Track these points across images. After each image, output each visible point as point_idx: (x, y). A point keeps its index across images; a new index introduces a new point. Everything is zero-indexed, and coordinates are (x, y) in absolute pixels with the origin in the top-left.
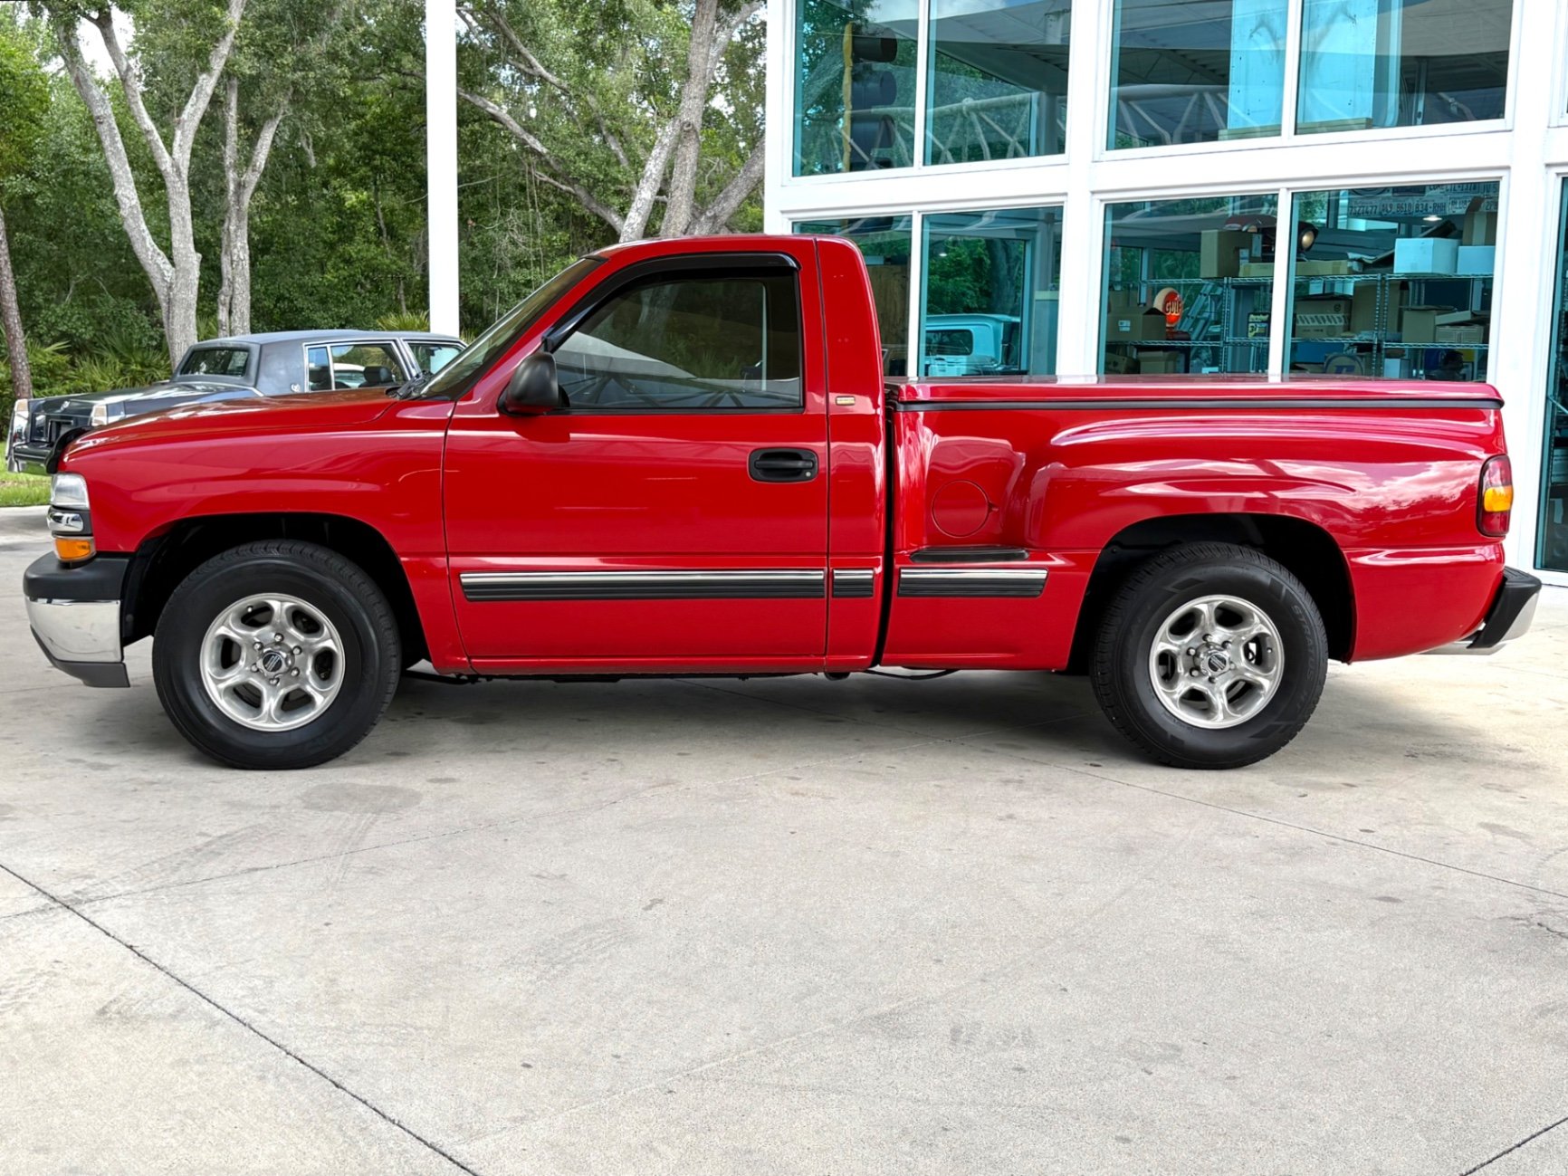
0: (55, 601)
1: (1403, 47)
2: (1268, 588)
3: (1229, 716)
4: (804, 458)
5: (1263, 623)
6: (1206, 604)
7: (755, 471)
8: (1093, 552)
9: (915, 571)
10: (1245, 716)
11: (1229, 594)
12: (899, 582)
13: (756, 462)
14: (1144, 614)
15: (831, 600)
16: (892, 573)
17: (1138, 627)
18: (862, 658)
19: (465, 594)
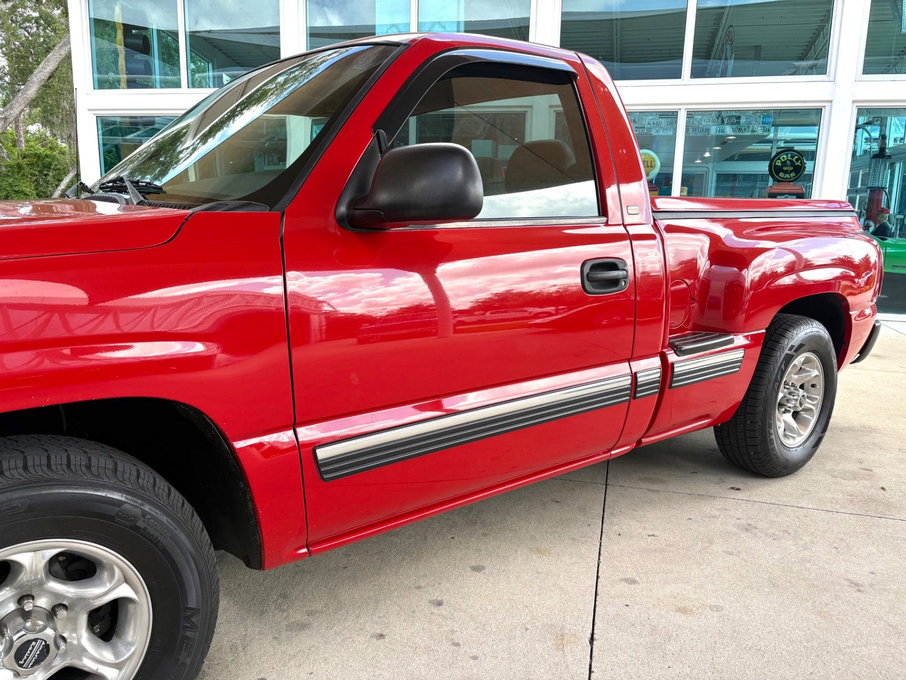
2: (827, 343)
3: (800, 435)
4: (620, 268)
5: (817, 368)
6: (799, 360)
7: (587, 284)
8: (764, 331)
9: (682, 364)
10: (806, 433)
11: (809, 351)
12: (672, 376)
13: (588, 274)
14: (780, 373)
15: (633, 401)
16: (667, 367)
17: (777, 384)
18: (630, 447)
19: (320, 474)
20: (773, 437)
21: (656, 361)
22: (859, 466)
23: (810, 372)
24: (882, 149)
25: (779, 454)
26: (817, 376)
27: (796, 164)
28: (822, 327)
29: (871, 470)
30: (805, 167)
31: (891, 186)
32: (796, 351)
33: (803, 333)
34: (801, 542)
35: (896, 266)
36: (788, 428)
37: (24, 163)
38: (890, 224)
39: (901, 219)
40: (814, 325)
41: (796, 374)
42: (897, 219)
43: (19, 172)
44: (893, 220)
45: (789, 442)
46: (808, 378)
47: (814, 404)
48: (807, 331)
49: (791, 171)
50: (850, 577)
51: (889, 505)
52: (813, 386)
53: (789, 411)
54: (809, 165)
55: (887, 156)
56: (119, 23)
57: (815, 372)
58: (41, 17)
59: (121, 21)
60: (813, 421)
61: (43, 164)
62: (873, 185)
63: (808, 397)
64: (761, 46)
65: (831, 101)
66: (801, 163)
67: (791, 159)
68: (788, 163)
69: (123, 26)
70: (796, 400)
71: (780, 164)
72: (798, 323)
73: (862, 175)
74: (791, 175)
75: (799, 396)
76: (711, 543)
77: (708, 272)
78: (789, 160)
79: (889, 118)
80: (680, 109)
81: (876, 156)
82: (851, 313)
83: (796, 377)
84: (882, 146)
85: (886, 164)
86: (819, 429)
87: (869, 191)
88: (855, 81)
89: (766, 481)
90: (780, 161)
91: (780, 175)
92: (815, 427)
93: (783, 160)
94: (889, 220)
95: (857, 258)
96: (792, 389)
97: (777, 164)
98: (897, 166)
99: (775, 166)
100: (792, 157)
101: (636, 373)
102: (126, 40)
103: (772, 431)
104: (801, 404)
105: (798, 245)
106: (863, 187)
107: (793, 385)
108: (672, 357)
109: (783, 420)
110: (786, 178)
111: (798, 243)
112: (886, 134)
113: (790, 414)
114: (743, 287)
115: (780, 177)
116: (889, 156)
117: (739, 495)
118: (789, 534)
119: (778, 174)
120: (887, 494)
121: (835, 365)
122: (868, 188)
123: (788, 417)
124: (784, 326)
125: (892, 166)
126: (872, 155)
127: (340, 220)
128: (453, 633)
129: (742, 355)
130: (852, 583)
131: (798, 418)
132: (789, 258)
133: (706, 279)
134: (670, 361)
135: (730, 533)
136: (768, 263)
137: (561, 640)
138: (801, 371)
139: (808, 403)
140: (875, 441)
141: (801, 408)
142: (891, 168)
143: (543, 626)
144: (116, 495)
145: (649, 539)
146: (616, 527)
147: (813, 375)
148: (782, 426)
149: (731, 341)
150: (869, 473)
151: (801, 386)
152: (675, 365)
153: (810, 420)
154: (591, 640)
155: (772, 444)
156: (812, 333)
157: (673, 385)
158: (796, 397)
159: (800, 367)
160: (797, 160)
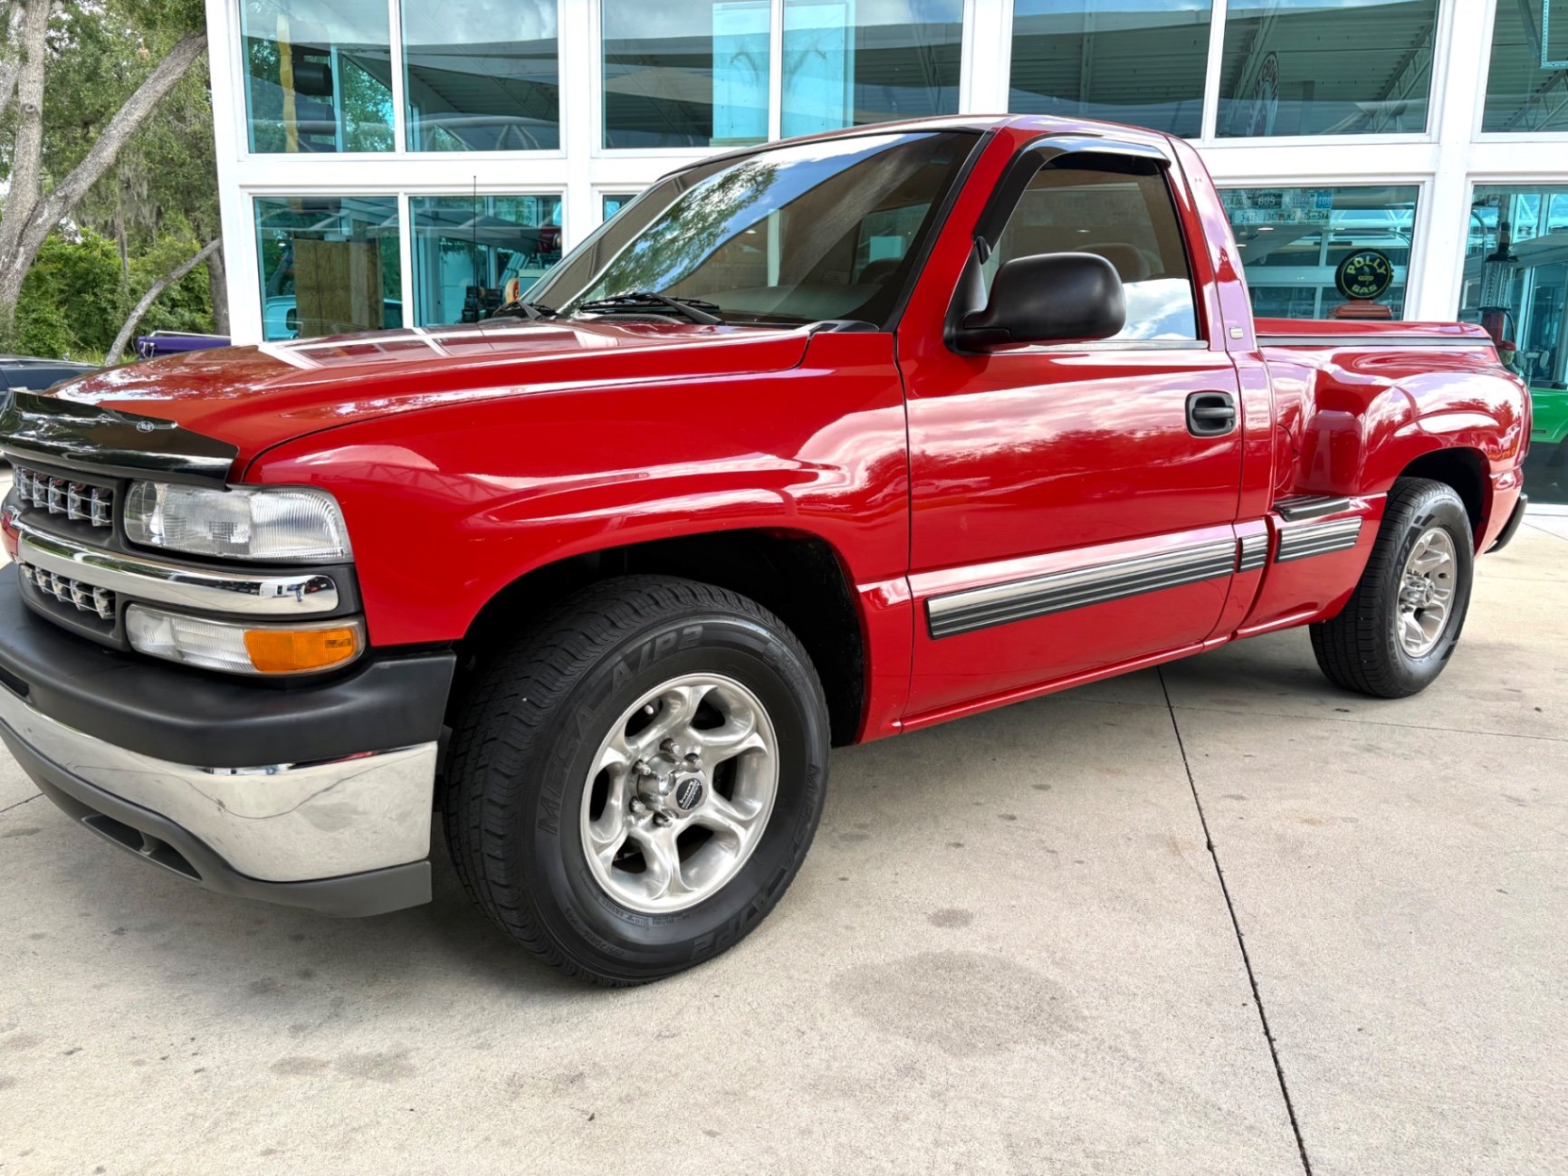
0: (240, 770)
1: (856, 46)
2: (1461, 517)
3: (1425, 641)
4: (1226, 404)
5: (1448, 551)
6: (1426, 537)
7: (1192, 422)
8: (1385, 495)
9: (1292, 531)
10: (1433, 640)
11: (1439, 526)
12: (1280, 546)
13: (1194, 410)
14: (1404, 554)
15: (1235, 574)
16: (1274, 536)
17: (1400, 567)
18: (1225, 638)
19: (930, 630)
20: (1393, 639)
21: (1260, 526)
22: (1502, 686)
23: (1438, 555)
24: (1503, 246)
25: (1400, 663)
26: (1447, 561)
27: (1378, 271)
28: (1454, 493)
29: (1519, 691)
30: (1392, 277)
31: (1517, 306)
32: (1424, 524)
33: (1432, 501)
34: (1440, 761)
36: (1410, 632)
37: (48, 271)
38: (1517, 366)
39: (1535, 359)
40: (1446, 491)
41: (1420, 558)
43: (38, 288)
45: (1412, 651)
46: (1436, 565)
47: (1442, 601)
48: (1438, 498)
49: (1371, 283)
50: (1508, 793)
51: (1548, 727)
52: (1442, 576)
53: (1409, 610)
54: (1397, 272)
55: (1510, 257)
56: (284, 44)
57: (1446, 557)
58: (77, 21)
59: (287, 40)
60: (1442, 623)
61: (74, 272)
62: (1488, 304)
63: (1437, 592)
64: (1313, 82)
65: (1433, 174)
66: (1386, 270)
67: (1371, 263)
68: (1366, 269)
69: (292, 50)
70: (1422, 592)
71: (1353, 272)
72: (1425, 488)
73: (1469, 287)
74: (1370, 288)
75: (1425, 586)
76: (1327, 763)
77: (1315, 420)
78: (1368, 266)
79: (1513, 196)
81: (1492, 258)
82: (1492, 476)
83: (1420, 562)
84: (1502, 242)
85: (1509, 271)
86: (1450, 634)
87: (1481, 313)
88: (1470, 143)
89: (1382, 703)
90: (1353, 267)
91: (1353, 289)
92: (1444, 632)
93: (1358, 266)
94: (1515, 361)
95: (1493, 404)
96: (1415, 578)
97: (1348, 271)
98: (1527, 273)
99: (1346, 274)
100: (1373, 260)
101: (1240, 539)
102: (297, 73)
103: (1392, 631)
104: (1428, 598)
105: (1410, 385)
106: (1470, 308)
107: (1416, 574)
108: (1278, 522)
109: (1405, 621)
110: (1364, 294)
111: (1410, 382)
112: (1509, 220)
113: (1412, 614)
114: (1357, 439)
115: (1354, 292)
116: (1515, 258)
117: (1349, 717)
118: (1424, 754)
119: (1350, 288)
120: (1544, 715)
121: (1471, 547)
122: (1480, 309)
123: (1409, 617)
124: (1407, 491)
125: (1519, 272)
126: (1486, 255)
127: (948, 342)
128: (1043, 842)
129: (1359, 525)
130: (1510, 798)
131: (1422, 618)
132: (1405, 403)
133: (1312, 430)
134: (1277, 527)
135: (1347, 753)
136: (1384, 408)
137: (1174, 847)
138: (1426, 554)
139: (1435, 599)
140: (1520, 660)
141: (1426, 605)
142: (1516, 277)
143: (1148, 836)
144: (763, 632)
145: (1247, 760)
146: (1200, 749)
147: (1442, 561)
148: (1404, 626)
149: (1346, 506)
150: (1517, 693)
151: (1427, 575)
152: (1284, 533)
153: (1439, 622)
154: (1210, 847)
155: (1392, 648)
156: (1442, 502)
157: (1281, 558)
158: (1421, 589)
159: (1426, 548)
160: (1380, 265)
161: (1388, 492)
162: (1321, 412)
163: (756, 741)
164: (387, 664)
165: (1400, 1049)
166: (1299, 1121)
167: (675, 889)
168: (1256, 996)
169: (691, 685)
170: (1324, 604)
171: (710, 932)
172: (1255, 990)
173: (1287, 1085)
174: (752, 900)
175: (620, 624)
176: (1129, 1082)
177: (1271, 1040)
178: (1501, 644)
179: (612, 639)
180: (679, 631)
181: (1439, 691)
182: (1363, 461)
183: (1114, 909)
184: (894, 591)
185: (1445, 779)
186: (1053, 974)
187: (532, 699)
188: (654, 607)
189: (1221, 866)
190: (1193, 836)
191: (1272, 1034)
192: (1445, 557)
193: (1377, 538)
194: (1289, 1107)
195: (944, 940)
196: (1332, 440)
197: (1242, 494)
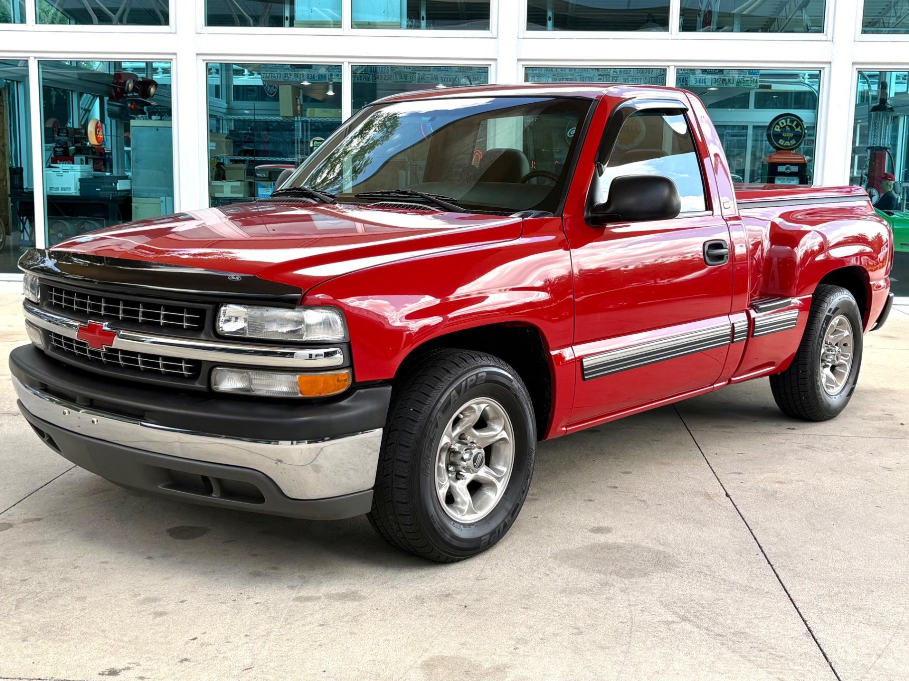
2: (854, 308)
3: (837, 386)
4: (724, 247)
5: (848, 329)
6: (835, 321)
7: (707, 258)
8: (811, 296)
9: (761, 318)
10: (842, 385)
11: (842, 314)
12: (754, 328)
13: (707, 252)
14: (823, 331)
15: (731, 344)
16: (751, 322)
17: (821, 339)
18: (724, 383)
19: (583, 375)
20: (819, 383)
21: (743, 317)
22: (882, 413)
23: (843, 332)
24: (883, 101)
25: (823, 398)
26: (848, 336)
27: (796, 130)
28: (850, 294)
29: (892, 415)
30: (805, 134)
31: (895, 145)
32: (833, 313)
33: (838, 299)
34: (847, 452)
35: (904, 244)
36: (829, 380)
38: (896, 193)
40: (845, 292)
41: (832, 334)
42: (903, 188)
44: (899, 189)
45: (830, 391)
46: (841, 338)
47: (846, 361)
48: (841, 297)
51: (907, 433)
52: (845, 345)
53: (827, 366)
55: (889, 109)
60: (847, 374)
62: (874, 144)
63: (842, 355)
65: (830, 63)
66: (801, 129)
67: (791, 124)
68: (788, 128)
70: (834, 355)
71: (779, 130)
72: (833, 291)
74: (791, 142)
75: (836, 351)
76: (785, 455)
77: (770, 251)
78: (790, 126)
80: (669, 66)
81: (875, 109)
82: (871, 283)
83: (832, 337)
84: (883, 97)
85: (888, 118)
86: (851, 380)
87: (869, 151)
88: (854, 41)
89: (813, 424)
90: (778, 127)
91: (780, 142)
92: (848, 379)
93: (782, 126)
94: (894, 189)
96: (830, 346)
97: (776, 129)
98: (901, 119)
99: (774, 132)
100: (792, 122)
101: (733, 324)
103: (818, 379)
104: (838, 359)
105: (822, 229)
106: (862, 145)
107: (830, 344)
108: (753, 314)
109: (825, 373)
110: (787, 146)
112: (887, 81)
113: (829, 368)
114: (795, 262)
115: (781, 145)
116: (891, 109)
117: (795, 432)
118: (838, 449)
119: (777, 142)
120: (905, 427)
121: (861, 327)
122: (868, 147)
123: (827, 371)
124: (823, 293)
125: (895, 119)
126: (872, 103)
127: (587, 220)
128: (636, 497)
129: (797, 314)
130: (884, 468)
131: (835, 371)
132: (820, 239)
133: (769, 257)
134: (752, 316)
135: (796, 450)
136: (808, 243)
137: (708, 497)
138: (835, 332)
139: (842, 359)
140: (894, 398)
141: (837, 363)
142: (893, 123)
143: (693, 493)
144: (510, 376)
145: (740, 455)
146: (712, 451)
147: (845, 335)
148: (825, 376)
149: (790, 303)
150: (890, 416)
151: (836, 345)
152: (756, 320)
153: (844, 374)
154: (727, 495)
155: (819, 389)
156: (843, 299)
157: (755, 334)
158: (834, 353)
159: (835, 328)
160: (797, 126)
161: (812, 294)
162: (773, 246)
163: (504, 435)
164: (362, 391)
165: (830, 565)
166: (788, 589)
167: (471, 511)
168: (762, 551)
169: (478, 404)
170: (779, 362)
171: (488, 534)
172: (761, 549)
173: (781, 579)
174: (505, 519)
175: (451, 372)
176: (710, 582)
177: (771, 566)
178: (883, 389)
179: (449, 379)
180: (477, 375)
181: (846, 416)
182: (798, 274)
183: (684, 523)
184: (568, 353)
185: (850, 460)
186: (661, 548)
187: (415, 409)
188: (465, 363)
189: (735, 503)
190: (717, 491)
191: (772, 563)
192: (846, 333)
193: (808, 322)
194: (783, 585)
195: (601, 538)
196: (779, 263)
197: (734, 297)
